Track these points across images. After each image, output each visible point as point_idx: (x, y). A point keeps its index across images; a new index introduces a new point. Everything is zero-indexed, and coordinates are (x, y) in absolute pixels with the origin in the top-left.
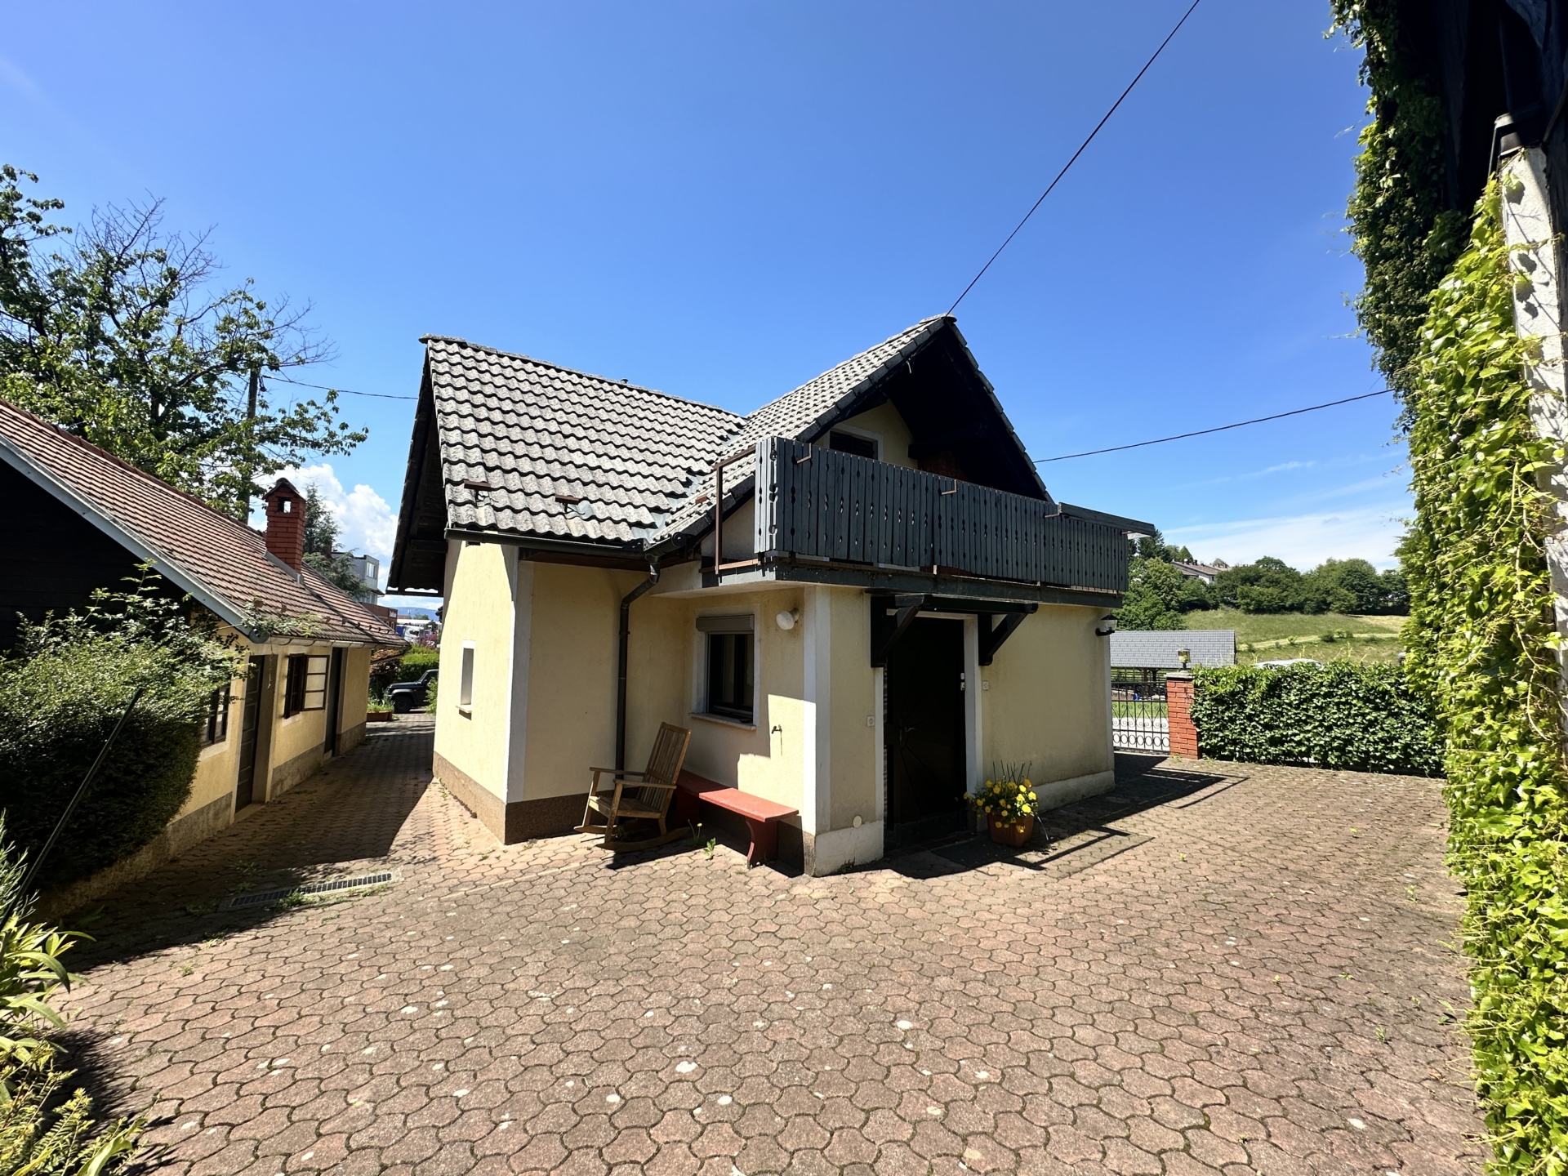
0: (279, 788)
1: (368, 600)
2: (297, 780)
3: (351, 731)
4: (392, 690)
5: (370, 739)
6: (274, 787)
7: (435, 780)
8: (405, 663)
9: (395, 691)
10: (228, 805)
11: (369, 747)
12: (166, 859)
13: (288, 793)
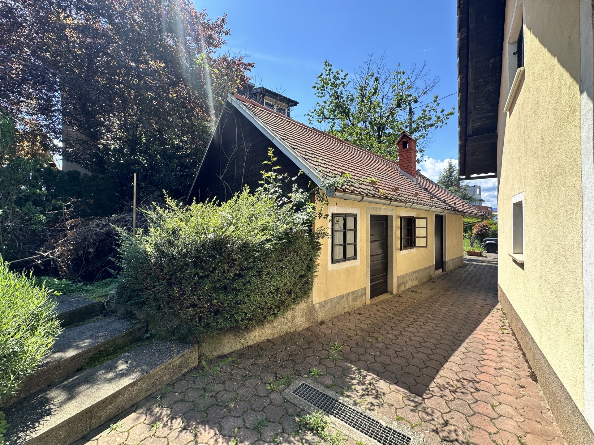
0: (403, 286)
1: (477, 203)
2: (416, 283)
3: (453, 260)
4: (485, 242)
5: (466, 265)
6: (399, 286)
7: (499, 306)
8: (493, 229)
9: (487, 242)
10: (364, 294)
11: (464, 270)
12: (317, 322)
13: (408, 290)
